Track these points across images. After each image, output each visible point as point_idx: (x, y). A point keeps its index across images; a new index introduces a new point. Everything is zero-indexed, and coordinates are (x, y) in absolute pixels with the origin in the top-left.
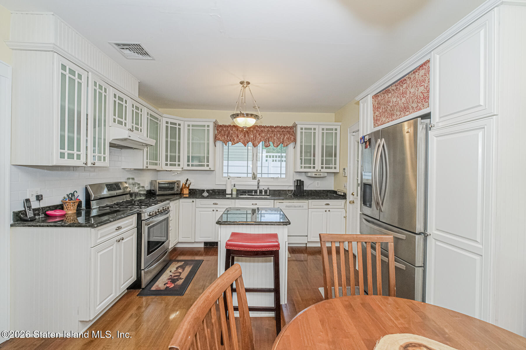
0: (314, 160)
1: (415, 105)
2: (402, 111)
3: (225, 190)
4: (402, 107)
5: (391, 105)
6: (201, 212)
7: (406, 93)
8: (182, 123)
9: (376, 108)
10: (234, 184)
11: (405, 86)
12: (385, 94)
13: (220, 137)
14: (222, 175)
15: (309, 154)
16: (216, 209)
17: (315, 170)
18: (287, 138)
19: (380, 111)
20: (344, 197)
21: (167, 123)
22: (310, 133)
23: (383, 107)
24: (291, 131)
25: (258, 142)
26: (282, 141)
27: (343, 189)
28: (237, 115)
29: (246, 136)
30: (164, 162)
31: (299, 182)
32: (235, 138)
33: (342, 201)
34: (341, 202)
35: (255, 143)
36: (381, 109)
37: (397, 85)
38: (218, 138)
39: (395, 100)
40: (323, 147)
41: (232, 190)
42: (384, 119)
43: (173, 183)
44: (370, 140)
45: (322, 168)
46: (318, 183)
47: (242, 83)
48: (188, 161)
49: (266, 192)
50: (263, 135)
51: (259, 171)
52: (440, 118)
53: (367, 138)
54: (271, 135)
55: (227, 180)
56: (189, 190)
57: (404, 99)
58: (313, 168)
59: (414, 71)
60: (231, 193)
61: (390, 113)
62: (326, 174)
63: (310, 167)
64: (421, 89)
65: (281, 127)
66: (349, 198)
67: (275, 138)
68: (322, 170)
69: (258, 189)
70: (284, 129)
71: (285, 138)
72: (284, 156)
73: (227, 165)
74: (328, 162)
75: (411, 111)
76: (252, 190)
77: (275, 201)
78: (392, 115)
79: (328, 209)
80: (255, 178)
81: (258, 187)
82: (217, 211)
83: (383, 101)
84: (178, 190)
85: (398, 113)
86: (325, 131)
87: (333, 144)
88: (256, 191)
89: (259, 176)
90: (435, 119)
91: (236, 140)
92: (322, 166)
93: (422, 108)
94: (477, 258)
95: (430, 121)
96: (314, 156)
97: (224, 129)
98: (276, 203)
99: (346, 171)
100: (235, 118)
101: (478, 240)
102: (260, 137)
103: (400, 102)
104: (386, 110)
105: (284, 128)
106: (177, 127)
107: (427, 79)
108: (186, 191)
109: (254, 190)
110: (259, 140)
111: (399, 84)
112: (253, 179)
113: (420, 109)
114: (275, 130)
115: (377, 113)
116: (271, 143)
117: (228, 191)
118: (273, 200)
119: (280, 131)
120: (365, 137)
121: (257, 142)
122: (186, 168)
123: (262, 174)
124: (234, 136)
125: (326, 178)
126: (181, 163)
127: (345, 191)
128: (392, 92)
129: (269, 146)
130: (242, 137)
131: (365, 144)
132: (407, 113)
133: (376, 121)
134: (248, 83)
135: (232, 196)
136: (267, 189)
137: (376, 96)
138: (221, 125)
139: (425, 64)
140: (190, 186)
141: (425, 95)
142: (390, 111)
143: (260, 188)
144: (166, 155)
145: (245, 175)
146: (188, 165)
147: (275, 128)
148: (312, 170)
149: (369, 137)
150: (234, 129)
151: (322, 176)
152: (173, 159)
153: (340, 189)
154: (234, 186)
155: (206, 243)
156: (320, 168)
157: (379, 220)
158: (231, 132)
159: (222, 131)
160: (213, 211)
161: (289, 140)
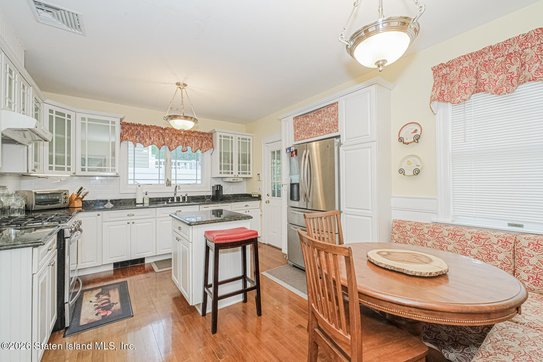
0: (232, 166)
1: (327, 129)
2: (318, 132)
3: (135, 200)
4: (318, 129)
5: (310, 127)
6: (110, 227)
7: (322, 120)
8: (73, 114)
9: (296, 127)
10: (146, 192)
11: (320, 115)
12: (304, 118)
13: (127, 137)
14: (127, 182)
15: (226, 161)
16: (132, 221)
17: (233, 176)
18: (205, 144)
19: (300, 130)
20: (259, 198)
21: (51, 111)
22: (227, 141)
23: (303, 127)
24: (209, 137)
25: (175, 146)
26: (200, 146)
27: (258, 192)
28: (175, 117)
29: (160, 139)
30: (47, 165)
31: (218, 187)
32: (147, 139)
33: (258, 202)
34: (256, 203)
35: (171, 146)
36: (301, 128)
37: (315, 114)
38: (126, 138)
39: (313, 123)
40: (239, 154)
41: (143, 199)
42: (303, 136)
43: (58, 193)
44: (296, 151)
45: (239, 173)
46: (233, 188)
47: (178, 84)
48: (83, 165)
49: (184, 198)
50: (180, 138)
51: (173, 177)
52: (346, 139)
53: (293, 149)
54: (189, 139)
55: (137, 187)
56: (83, 201)
57: (320, 124)
58: (231, 174)
59: (328, 106)
60: (142, 202)
61: (308, 132)
62: (242, 179)
63: (229, 173)
64: (333, 119)
65: (199, 133)
66: (264, 198)
67: (193, 143)
68: (240, 176)
69: (175, 196)
70: (202, 135)
71: (204, 144)
72: (173, 163)
73: (133, 172)
74: (244, 169)
75: (324, 133)
76: (169, 198)
77: (200, 206)
78: (310, 134)
79: (248, 210)
80: (170, 185)
81: (175, 194)
82: (133, 223)
83: (303, 123)
84: (65, 202)
85: (315, 133)
86: (241, 140)
87: (247, 152)
88: (173, 199)
89: (173, 182)
90: (343, 139)
91: (148, 142)
92: (239, 171)
93: (332, 131)
94: (370, 219)
95: (340, 140)
96: (232, 162)
97: (133, 128)
98: (202, 208)
99: (260, 176)
100: (171, 119)
101: (370, 209)
102: (177, 141)
103: (317, 125)
104: (305, 130)
105: (203, 133)
106: (66, 118)
107: (336, 114)
108: (78, 204)
109: (171, 198)
110: (176, 144)
111: (317, 113)
112: (167, 186)
113: (331, 132)
114: (193, 135)
115: (297, 131)
116: (189, 148)
117: (139, 201)
118: (198, 206)
119: (198, 137)
120: (291, 148)
121: (173, 146)
122: (79, 173)
123: (177, 181)
124: (145, 137)
125: (242, 182)
126: (72, 166)
127: (260, 193)
128: (310, 118)
129: (185, 151)
130: (157, 139)
131: (291, 154)
132: (322, 134)
133: (296, 137)
134: (185, 85)
135: (143, 205)
136: (185, 196)
137: (296, 118)
138: (128, 123)
139: (335, 104)
140: (85, 197)
141: (335, 124)
142: (309, 131)
143: (178, 195)
144: (49, 155)
145: (157, 182)
146: (83, 170)
147: (193, 132)
148: (230, 175)
149: (295, 148)
150: (145, 130)
151: (238, 181)
152: (60, 160)
153: (254, 192)
154: (146, 194)
155: (116, 265)
156: (237, 174)
157: (307, 209)
158: (142, 132)
159: (130, 130)
160: (128, 223)
161: (207, 146)
